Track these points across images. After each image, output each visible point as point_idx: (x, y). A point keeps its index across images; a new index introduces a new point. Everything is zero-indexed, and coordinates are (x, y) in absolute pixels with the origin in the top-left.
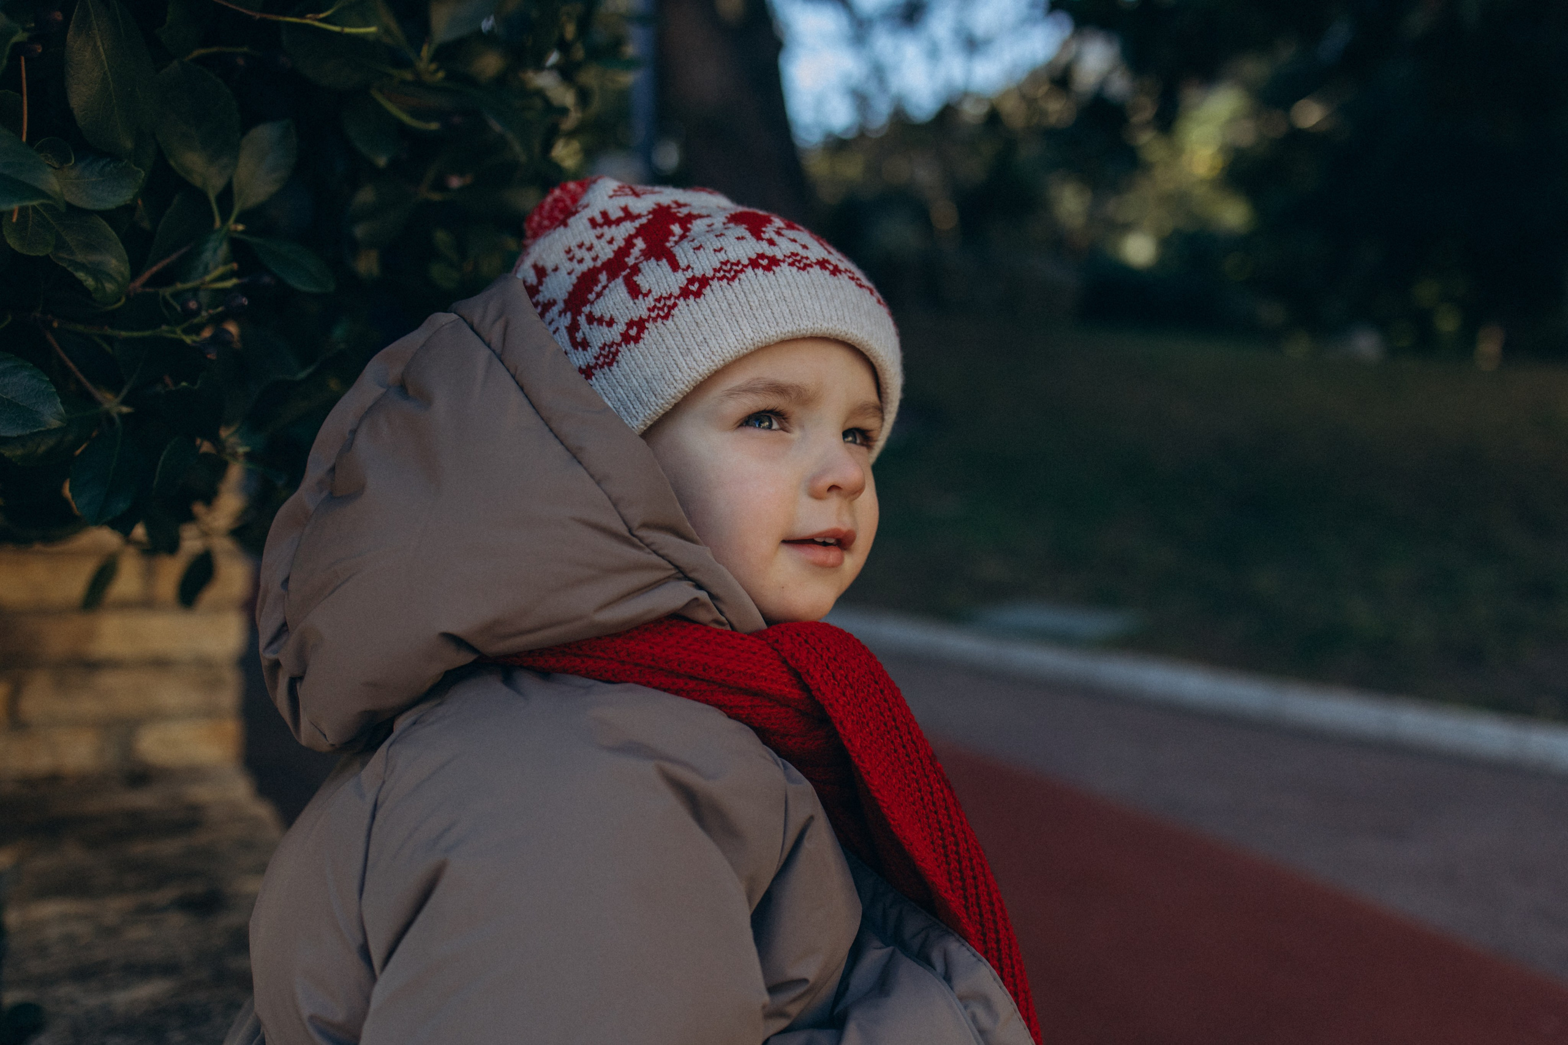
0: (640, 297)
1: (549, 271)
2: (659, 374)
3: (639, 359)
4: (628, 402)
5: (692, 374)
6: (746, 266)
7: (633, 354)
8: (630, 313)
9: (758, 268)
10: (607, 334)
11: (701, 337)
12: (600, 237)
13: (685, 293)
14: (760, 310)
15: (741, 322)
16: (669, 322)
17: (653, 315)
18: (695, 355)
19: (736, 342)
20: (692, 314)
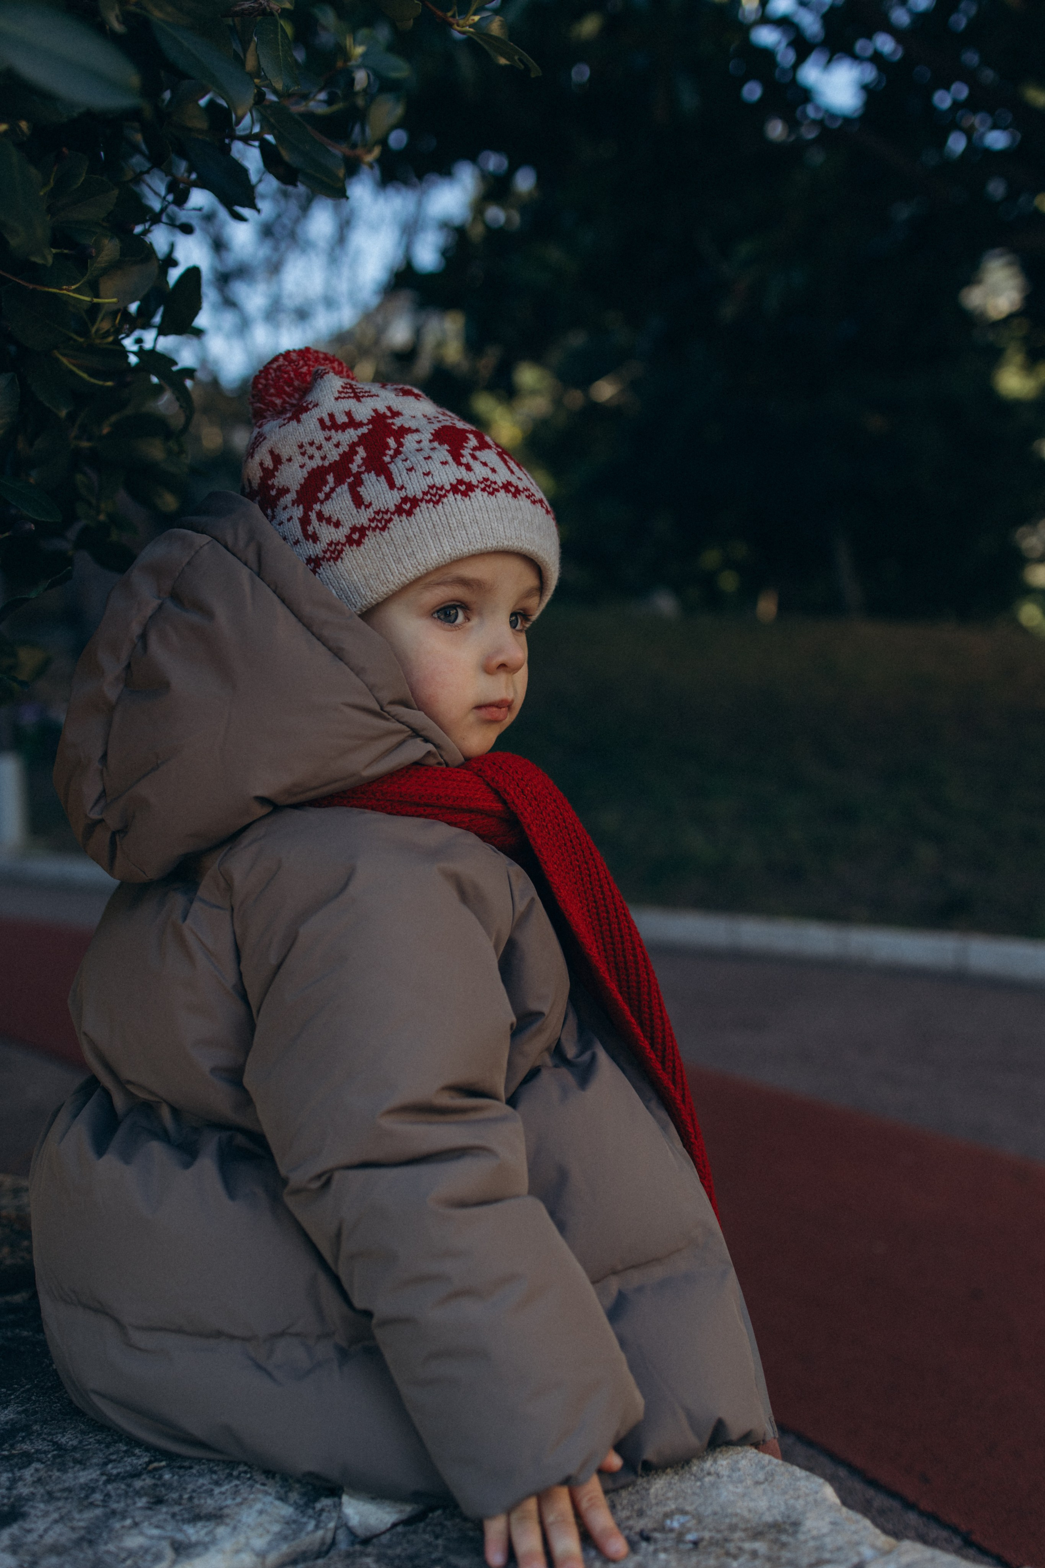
0: (363, 507)
1: (284, 460)
2: (375, 575)
3: (360, 559)
4: (349, 593)
5: (401, 579)
6: (448, 491)
7: (355, 555)
8: (354, 520)
9: (458, 494)
10: (334, 534)
11: (410, 550)
12: (328, 439)
13: (399, 510)
14: (457, 531)
15: (442, 540)
16: (385, 534)
17: (373, 525)
18: (405, 564)
19: (437, 557)
20: (404, 530)
